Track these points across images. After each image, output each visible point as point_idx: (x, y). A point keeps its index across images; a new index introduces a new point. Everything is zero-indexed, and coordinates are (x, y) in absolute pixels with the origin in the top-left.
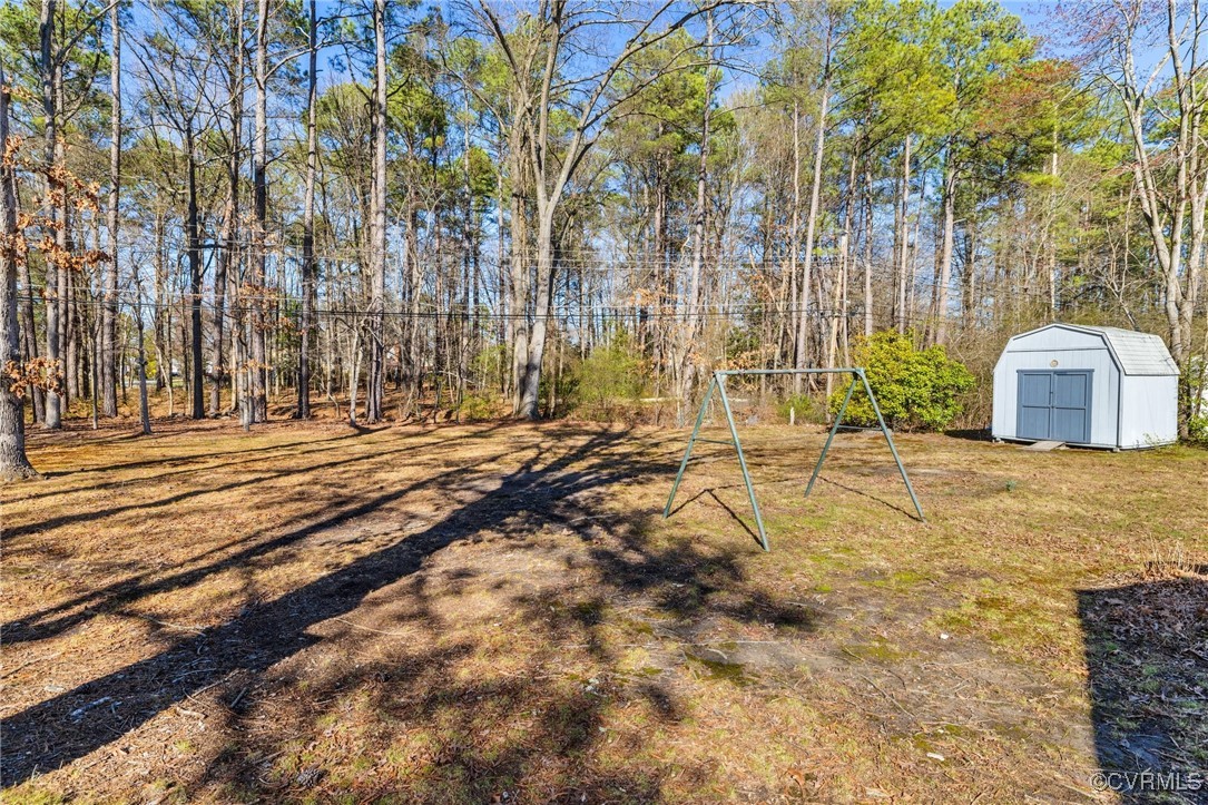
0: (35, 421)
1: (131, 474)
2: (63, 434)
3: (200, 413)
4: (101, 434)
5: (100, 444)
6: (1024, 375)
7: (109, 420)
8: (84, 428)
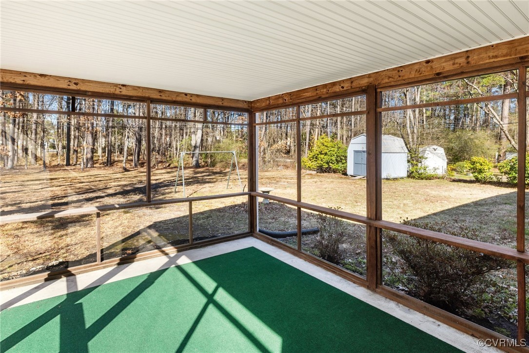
0: (4, 166)
1: (32, 182)
2: (14, 171)
3: (68, 164)
4: (28, 171)
5: (26, 174)
6: (356, 152)
7: (33, 166)
8: (22, 169)
